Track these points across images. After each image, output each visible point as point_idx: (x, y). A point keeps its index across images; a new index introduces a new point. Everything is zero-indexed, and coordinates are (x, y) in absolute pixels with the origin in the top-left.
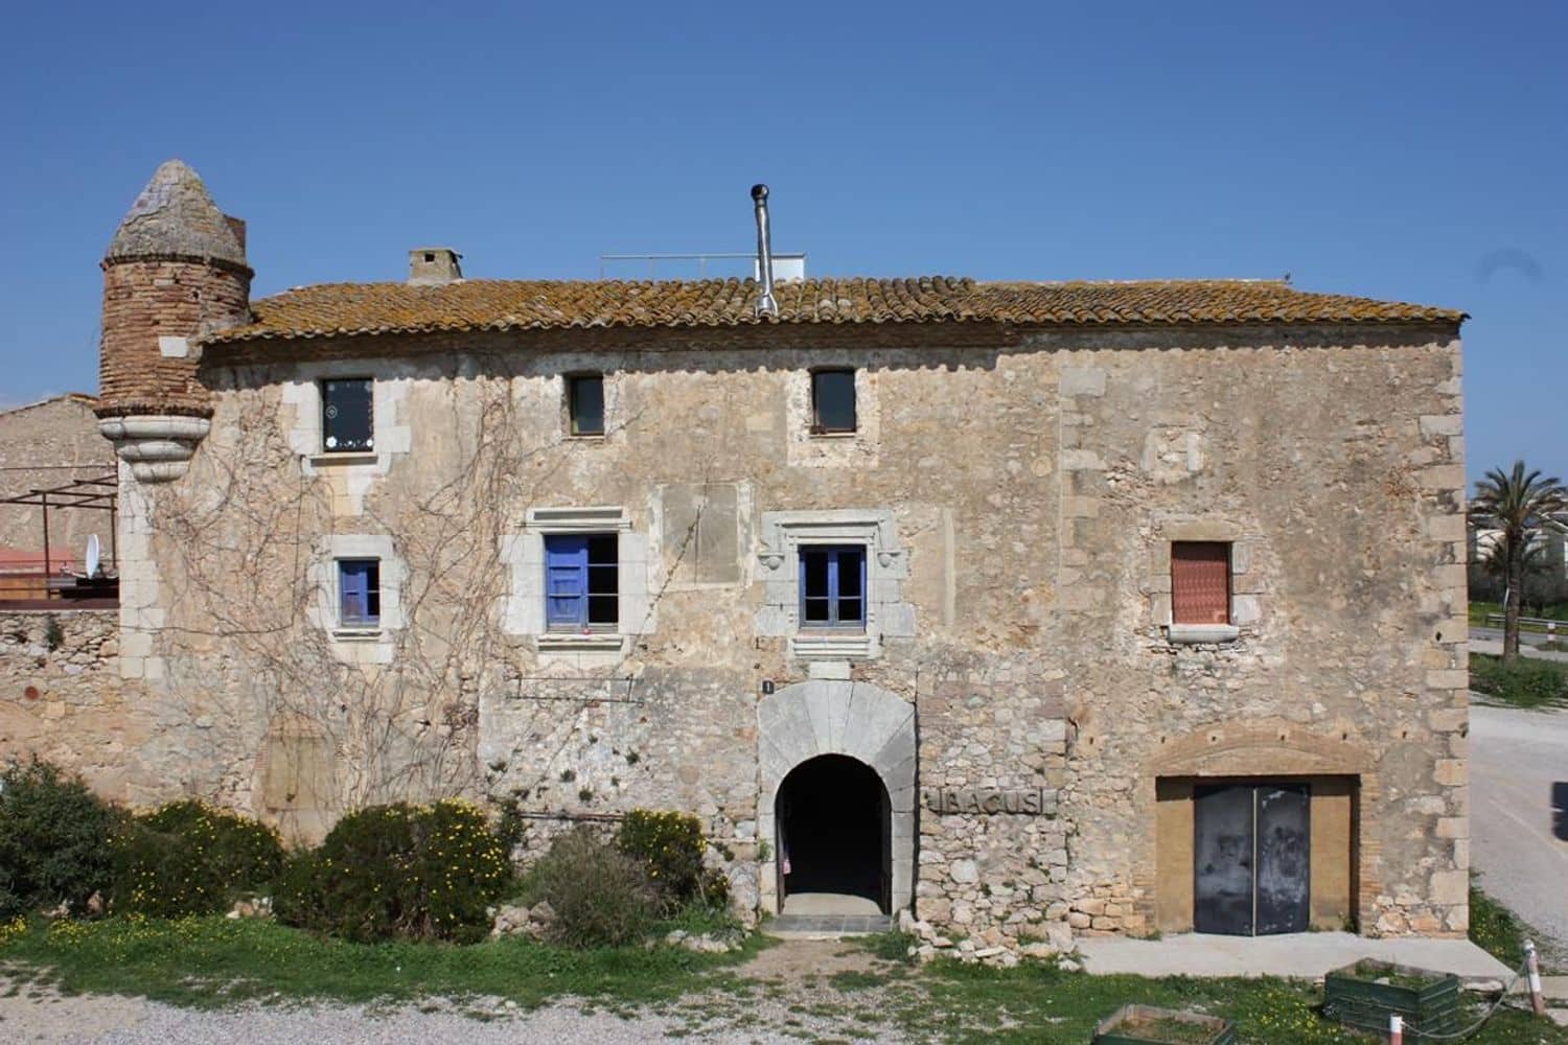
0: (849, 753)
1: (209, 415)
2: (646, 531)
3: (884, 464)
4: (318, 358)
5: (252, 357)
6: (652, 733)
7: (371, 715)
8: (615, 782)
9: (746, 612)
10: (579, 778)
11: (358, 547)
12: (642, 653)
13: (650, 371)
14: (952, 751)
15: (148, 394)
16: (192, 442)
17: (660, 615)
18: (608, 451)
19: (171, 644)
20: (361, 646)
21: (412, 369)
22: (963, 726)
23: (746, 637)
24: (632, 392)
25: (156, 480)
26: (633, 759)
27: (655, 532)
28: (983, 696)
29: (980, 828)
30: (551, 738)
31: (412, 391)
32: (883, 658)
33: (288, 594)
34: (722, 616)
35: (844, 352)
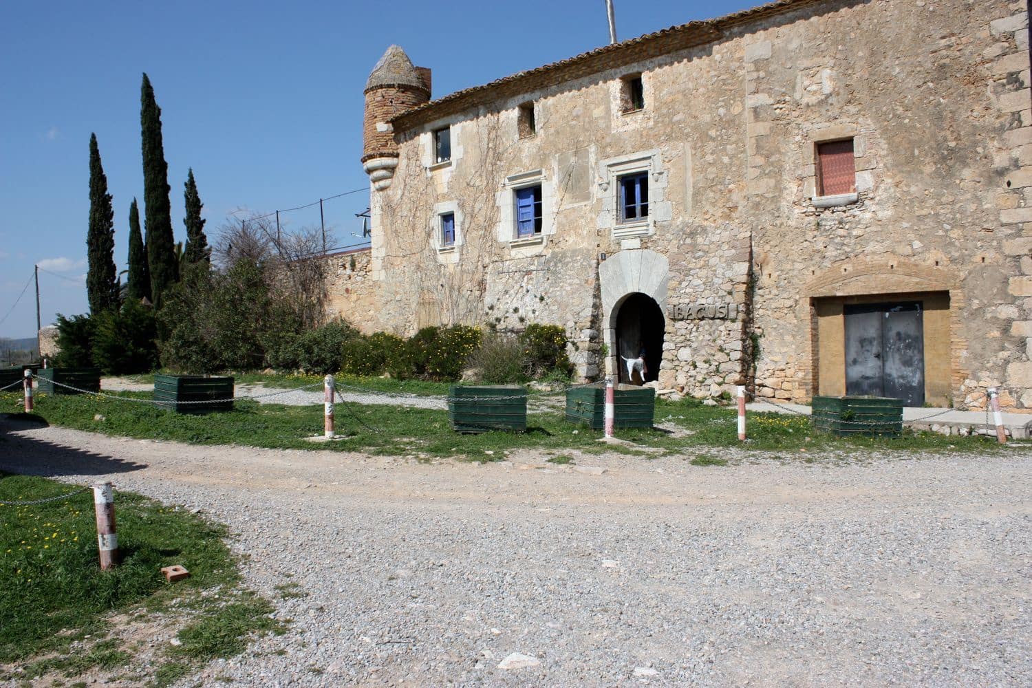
0: (642, 291)
1: (397, 156)
2: (551, 180)
3: (656, 123)
4: (431, 120)
5: (408, 125)
6: (551, 285)
7: (452, 288)
8: (534, 312)
9: (594, 216)
10: (520, 311)
11: (445, 207)
12: (551, 245)
13: (554, 95)
14: (684, 284)
15: (373, 149)
16: (392, 169)
17: (558, 223)
18: (538, 141)
19: (388, 264)
20: (448, 255)
21: (462, 117)
22: (691, 269)
23: (593, 230)
24: (545, 108)
25: (382, 189)
26: (542, 299)
27: (555, 179)
28: (704, 251)
29: (695, 329)
30: (512, 292)
31: (463, 128)
32: (655, 234)
33: (424, 233)
34: (583, 220)
35: (635, 64)
